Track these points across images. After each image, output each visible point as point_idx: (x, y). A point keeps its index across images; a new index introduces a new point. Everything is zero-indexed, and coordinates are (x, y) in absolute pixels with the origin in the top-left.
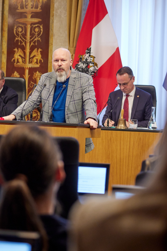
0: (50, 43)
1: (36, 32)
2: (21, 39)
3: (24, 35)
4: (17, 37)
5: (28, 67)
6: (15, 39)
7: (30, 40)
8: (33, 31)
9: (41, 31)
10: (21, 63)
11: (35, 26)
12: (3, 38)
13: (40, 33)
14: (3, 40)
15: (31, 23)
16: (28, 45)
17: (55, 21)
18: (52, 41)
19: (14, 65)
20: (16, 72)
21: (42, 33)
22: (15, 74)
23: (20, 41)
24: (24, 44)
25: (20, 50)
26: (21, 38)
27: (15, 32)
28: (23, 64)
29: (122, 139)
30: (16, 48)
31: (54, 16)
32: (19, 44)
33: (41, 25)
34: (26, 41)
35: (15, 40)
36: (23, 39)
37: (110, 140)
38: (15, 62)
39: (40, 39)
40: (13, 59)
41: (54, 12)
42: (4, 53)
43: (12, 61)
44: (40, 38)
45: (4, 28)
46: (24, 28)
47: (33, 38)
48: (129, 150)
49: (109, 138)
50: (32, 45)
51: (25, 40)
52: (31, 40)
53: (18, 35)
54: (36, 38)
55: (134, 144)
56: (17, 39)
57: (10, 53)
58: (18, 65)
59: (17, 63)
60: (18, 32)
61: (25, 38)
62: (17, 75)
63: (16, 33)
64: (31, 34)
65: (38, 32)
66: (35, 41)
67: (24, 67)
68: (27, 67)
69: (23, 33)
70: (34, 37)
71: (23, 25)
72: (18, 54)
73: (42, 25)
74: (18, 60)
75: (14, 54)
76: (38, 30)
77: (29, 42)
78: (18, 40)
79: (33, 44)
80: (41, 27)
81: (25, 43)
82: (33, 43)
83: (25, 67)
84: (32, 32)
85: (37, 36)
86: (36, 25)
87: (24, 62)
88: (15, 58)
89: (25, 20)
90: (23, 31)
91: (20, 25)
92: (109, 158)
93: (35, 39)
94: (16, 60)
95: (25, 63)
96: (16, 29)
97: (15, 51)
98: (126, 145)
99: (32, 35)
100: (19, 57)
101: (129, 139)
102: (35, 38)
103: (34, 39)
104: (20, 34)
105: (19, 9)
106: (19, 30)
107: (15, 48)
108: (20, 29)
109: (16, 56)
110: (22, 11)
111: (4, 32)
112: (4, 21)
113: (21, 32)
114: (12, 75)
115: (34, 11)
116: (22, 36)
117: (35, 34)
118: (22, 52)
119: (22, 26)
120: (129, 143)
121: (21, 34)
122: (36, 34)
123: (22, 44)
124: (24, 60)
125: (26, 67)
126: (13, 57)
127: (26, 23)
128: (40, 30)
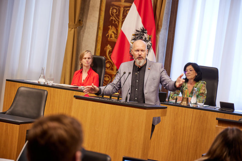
2: (115, 19)
4: (112, 17)
6: (110, 18)
7: (122, 20)
8: (125, 13)
10: (113, 39)
11: (127, 9)
12: (101, 17)
14: (101, 18)
15: (124, 6)
19: (108, 39)
20: (109, 45)
22: (108, 46)
23: (114, 20)
24: (117, 23)
25: (113, 27)
26: (115, 17)
27: (110, 13)
28: (115, 39)
29: (186, 114)
32: (113, 22)
34: (119, 20)
35: (110, 19)
37: (177, 114)
38: (109, 37)
40: (108, 34)
42: (101, 28)
43: (107, 36)
45: (102, 8)
46: (118, 10)
48: (191, 123)
49: (176, 112)
53: (113, 15)
55: (195, 119)
56: (111, 18)
57: (106, 30)
58: (111, 39)
59: (110, 38)
60: (113, 13)
61: (119, 18)
62: (109, 47)
63: (112, 13)
64: (123, 16)
69: (117, 14)
72: (112, 31)
74: (111, 35)
75: (108, 30)
77: (121, 21)
88: (109, 34)
89: (119, 3)
90: (117, 13)
92: (174, 129)
96: (112, 10)
97: (109, 28)
98: (189, 120)
100: (112, 33)
101: (192, 115)
106: (114, 11)
107: (109, 26)
109: (110, 32)
111: (101, 12)
112: (102, 3)
113: (115, 13)
114: (105, 47)
116: (116, 16)
118: (115, 29)
120: (191, 118)
121: (116, 15)
123: (116, 23)
124: (116, 36)
126: (108, 33)
127: (120, 6)
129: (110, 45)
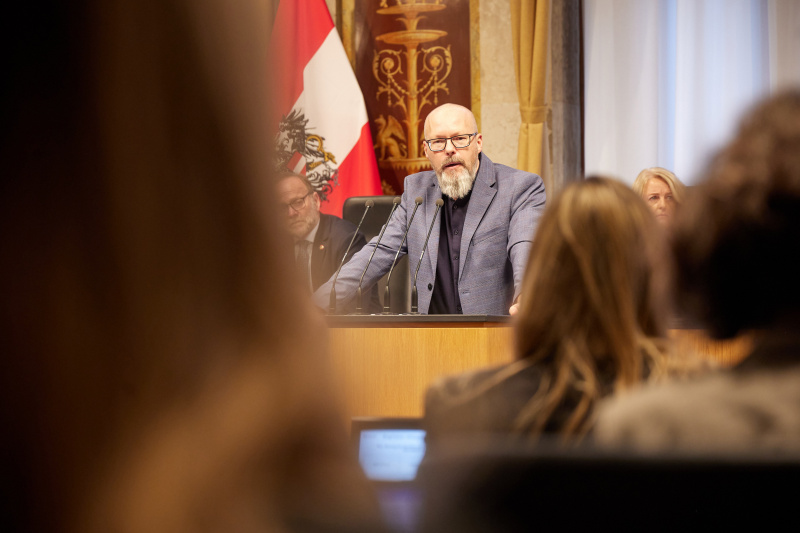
0: (473, 95)
1: (432, 68)
3: (402, 79)
5: (416, 168)
6: (378, 90)
9: (446, 65)
11: (429, 51)
13: (445, 70)
16: (414, 104)
17: (483, 34)
18: (479, 89)
21: (449, 69)
30: (381, 116)
31: (481, 20)
33: (446, 47)
34: (408, 93)
35: (378, 93)
36: (399, 88)
39: (447, 87)
41: (481, 9)
44: (444, 85)
47: (425, 86)
50: (426, 105)
51: (403, 91)
52: (422, 90)
54: (436, 84)
65: (438, 68)
66: (433, 93)
67: (405, 168)
68: (413, 168)
70: (429, 82)
71: (397, 50)
72: (388, 133)
73: (449, 48)
76: (439, 61)
77: (415, 96)
78: (385, 93)
79: (428, 102)
80: (447, 53)
81: (406, 101)
82: (427, 99)
83: (408, 168)
84: (422, 67)
85: (436, 79)
86: (433, 49)
87: (406, 153)
90: (399, 68)
91: (390, 52)
93: (432, 88)
94: (383, 150)
95: (408, 157)
99: (423, 77)
100: (391, 141)
102: (432, 84)
103: (429, 87)
104: (390, 75)
105: (383, 8)
108: (389, 63)
110: (393, 11)
115: (425, 10)
117: (431, 75)
119: (395, 53)
122: (435, 73)
124: (405, 147)
125: (410, 168)
128: (445, 61)
129: (388, 182)
